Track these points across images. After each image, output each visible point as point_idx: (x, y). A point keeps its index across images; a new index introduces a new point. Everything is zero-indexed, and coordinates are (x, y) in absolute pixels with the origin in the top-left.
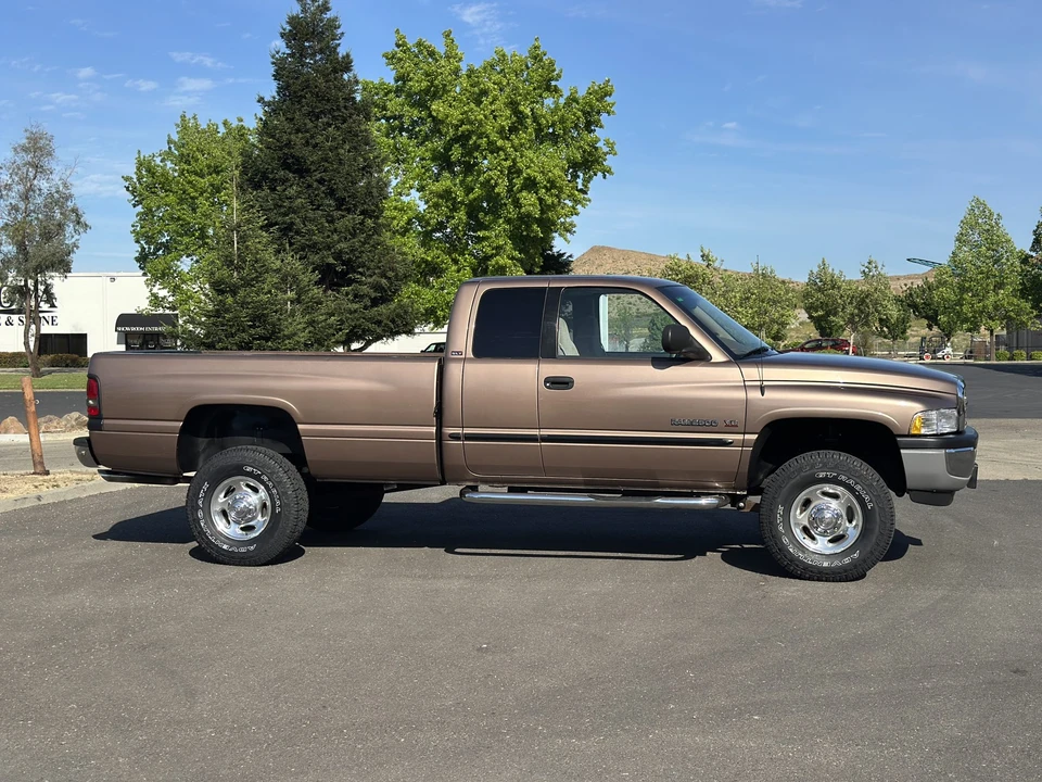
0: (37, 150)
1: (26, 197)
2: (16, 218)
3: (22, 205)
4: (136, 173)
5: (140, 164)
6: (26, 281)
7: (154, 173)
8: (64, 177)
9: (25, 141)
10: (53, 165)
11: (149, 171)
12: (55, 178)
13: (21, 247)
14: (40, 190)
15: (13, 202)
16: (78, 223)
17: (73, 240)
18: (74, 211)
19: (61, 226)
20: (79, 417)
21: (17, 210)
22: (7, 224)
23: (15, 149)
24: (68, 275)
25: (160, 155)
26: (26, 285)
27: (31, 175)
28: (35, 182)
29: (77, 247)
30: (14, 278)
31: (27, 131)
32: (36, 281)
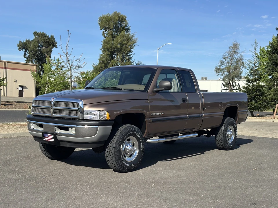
0: (235, 47)
1: (231, 60)
2: (228, 65)
3: (230, 62)
4: (259, 52)
5: (261, 50)
6: (230, 82)
7: (264, 52)
8: (241, 54)
9: (232, 45)
10: (239, 51)
11: (263, 52)
12: (239, 55)
13: (229, 72)
14: (235, 58)
15: (228, 61)
16: (244, 66)
17: (242, 70)
18: (243, 63)
19: (239, 67)
22: (226, 67)
23: (230, 48)
24: (240, 80)
25: (267, 47)
27: (233, 54)
28: (234, 56)
29: (243, 72)
30: (227, 81)
31: (233, 43)
32: (232, 81)
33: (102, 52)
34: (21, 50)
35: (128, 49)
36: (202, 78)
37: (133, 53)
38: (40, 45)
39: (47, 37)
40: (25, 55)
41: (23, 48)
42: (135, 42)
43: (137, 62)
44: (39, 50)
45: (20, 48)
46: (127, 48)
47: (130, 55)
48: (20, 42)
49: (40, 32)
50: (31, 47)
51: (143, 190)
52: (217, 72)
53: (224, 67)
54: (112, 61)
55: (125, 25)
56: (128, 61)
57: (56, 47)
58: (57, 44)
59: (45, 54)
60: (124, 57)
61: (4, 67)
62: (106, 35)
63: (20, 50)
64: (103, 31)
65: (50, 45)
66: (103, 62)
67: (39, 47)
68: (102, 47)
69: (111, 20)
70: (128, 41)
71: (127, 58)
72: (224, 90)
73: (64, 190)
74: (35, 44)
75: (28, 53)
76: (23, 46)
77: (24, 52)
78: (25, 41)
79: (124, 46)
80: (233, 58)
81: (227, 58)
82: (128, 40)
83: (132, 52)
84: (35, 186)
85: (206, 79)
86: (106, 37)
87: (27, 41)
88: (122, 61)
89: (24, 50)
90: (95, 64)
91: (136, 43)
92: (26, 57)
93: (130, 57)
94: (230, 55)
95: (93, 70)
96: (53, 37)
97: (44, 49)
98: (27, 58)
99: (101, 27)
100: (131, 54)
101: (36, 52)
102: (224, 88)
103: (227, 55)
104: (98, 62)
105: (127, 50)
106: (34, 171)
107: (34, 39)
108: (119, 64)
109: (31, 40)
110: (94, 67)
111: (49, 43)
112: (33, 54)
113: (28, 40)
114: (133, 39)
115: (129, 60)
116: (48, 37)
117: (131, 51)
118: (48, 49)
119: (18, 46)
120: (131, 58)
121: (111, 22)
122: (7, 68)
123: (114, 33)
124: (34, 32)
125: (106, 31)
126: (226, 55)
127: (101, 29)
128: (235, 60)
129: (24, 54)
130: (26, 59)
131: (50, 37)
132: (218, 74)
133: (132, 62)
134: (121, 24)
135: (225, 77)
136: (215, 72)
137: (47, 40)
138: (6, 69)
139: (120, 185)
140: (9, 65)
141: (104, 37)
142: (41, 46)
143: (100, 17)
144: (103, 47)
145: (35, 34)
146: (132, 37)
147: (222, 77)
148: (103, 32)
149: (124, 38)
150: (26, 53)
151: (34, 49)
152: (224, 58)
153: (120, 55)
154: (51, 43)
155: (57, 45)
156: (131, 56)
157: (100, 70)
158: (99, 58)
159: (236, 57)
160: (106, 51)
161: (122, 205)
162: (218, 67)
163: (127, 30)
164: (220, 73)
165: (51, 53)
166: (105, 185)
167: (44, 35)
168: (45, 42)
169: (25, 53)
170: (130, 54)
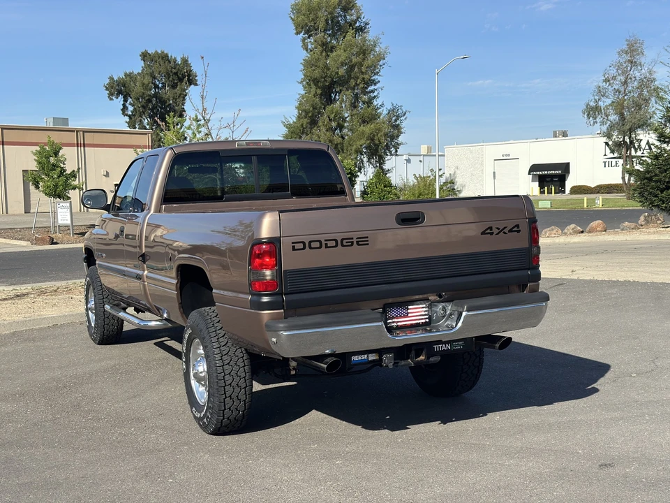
0: (633, 52)
1: (625, 83)
2: (618, 98)
3: (622, 89)
6: (624, 138)
8: (650, 67)
9: (625, 46)
10: (643, 60)
12: (645, 68)
13: (622, 116)
14: (635, 77)
15: (617, 87)
17: (653, 109)
18: (656, 89)
19: (647, 101)
20: (575, 228)
21: (619, 93)
22: (613, 102)
23: (619, 53)
26: (624, 140)
27: (629, 68)
28: (631, 72)
30: (616, 137)
31: (627, 40)
32: (630, 137)
33: (305, 88)
34: (114, 98)
35: (366, 77)
36: (555, 132)
37: (378, 85)
38: (157, 83)
39: (172, 63)
40: (124, 109)
41: (120, 92)
42: (381, 57)
43: (390, 107)
44: (156, 95)
45: (111, 94)
46: (362, 73)
47: (373, 91)
48: (111, 78)
49: (156, 52)
50: (137, 89)
51: (359, 441)
52: (589, 116)
53: (608, 102)
54: (329, 108)
55: (354, 17)
56: (369, 107)
57: (196, 85)
58: (196, 76)
59: (170, 104)
60: (356, 97)
61: (77, 144)
62: (309, 47)
63: (111, 99)
64: (304, 36)
65: (181, 80)
66: (307, 112)
67: (156, 87)
68: (303, 77)
69: (320, 8)
70: (364, 55)
71: (366, 98)
72: (610, 160)
73: (181, 451)
74: (146, 81)
75: (131, 104)
76: (119, 88)
77: (122, 103)
78: (122, 76)
79: (356, 69)
80: (631, 78)
81: (614, 78)
82: (364, 53)
83: (375, 84)
84: (118, 442)
85: (565, 134)
86: (311, 51)
87: (126, 75)
88: (354, 106)
89: (121, 97)
90: (290, 119)
91: (384, 59)
92: (127, 115)
93: (372, 95)
94: (620, 72)
95: (286, 135)
96: (187, 61)
97: (167, 93)
98: (130, 116)
99: (296, 28)
100: (376, 87)
101: (149, 101)
102: (612, 155)
103: (613, 72)
104: (296, 112)
105: (364, 78)
106: (122, 404)
107: (144, 69)
108: (346, 115)
109: (135, 72)
110: (287, 127)
111: (178, 77)
112: (143, 106)
113: (130, 73)
114: (377, 49)
115: (369, 103)
116: (175, 61)
117: (373, 80)
118: (178, 90)
119: (107, 89)
120: (375, 97)
121: (320, 14)
122: (84, 144)
123: (331, 40)
124: (142, 53)
125: (309, 37)
126: (611, 71)
127: (298, 33)
128: (636, 83)
129: (122, 107)
130: (127, 119)
131: (179, 61)
132: (592, 122)
133: (378, 108)
134: (345, 16)
135: (612, 127)
136: (586, 116)
137: (172, 68)
138: (82, 148)
139: (307, 431)
140: (89, 138)
141: (307, 50)
142: (160, 85)
143: (293, 3)
144: (304, 75)
145: (145, 56)
146: (375, 46)
147: (605, 128)
148: (304, 40)
149: (355, 50)
150: (127, 104)
151: (144, 93)
152: (606, 80)
153: (347, 93)
154: (181, 76)
155: (196, 80)
156: (375, 94)
157: (303, 133)
158: (297, 104)
159: (637, 74)
160: (312, 85)
161: (303, 480)
162: (592, 104)
163: (361, 30)
164: (598, 120)
165: (184, 99)
166: (274, 434)
167: (165, 57)
168: (168, 75)
169: (124, 105)
170: (370, 88)
